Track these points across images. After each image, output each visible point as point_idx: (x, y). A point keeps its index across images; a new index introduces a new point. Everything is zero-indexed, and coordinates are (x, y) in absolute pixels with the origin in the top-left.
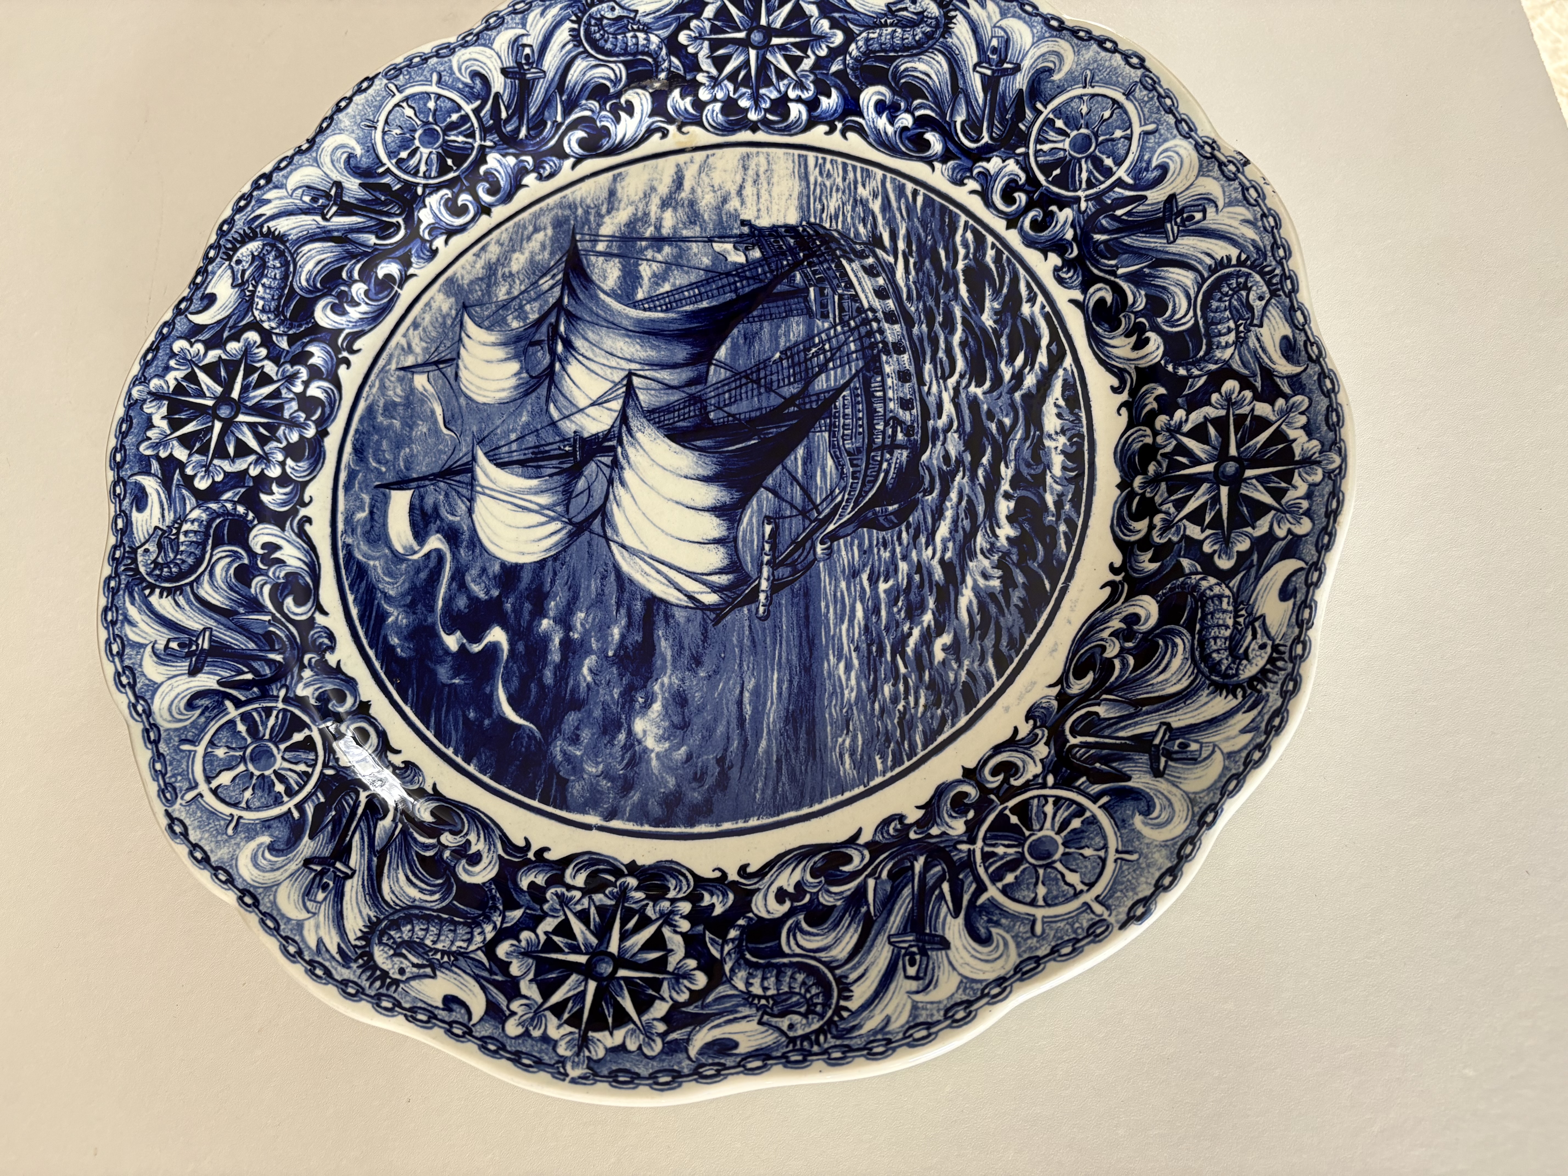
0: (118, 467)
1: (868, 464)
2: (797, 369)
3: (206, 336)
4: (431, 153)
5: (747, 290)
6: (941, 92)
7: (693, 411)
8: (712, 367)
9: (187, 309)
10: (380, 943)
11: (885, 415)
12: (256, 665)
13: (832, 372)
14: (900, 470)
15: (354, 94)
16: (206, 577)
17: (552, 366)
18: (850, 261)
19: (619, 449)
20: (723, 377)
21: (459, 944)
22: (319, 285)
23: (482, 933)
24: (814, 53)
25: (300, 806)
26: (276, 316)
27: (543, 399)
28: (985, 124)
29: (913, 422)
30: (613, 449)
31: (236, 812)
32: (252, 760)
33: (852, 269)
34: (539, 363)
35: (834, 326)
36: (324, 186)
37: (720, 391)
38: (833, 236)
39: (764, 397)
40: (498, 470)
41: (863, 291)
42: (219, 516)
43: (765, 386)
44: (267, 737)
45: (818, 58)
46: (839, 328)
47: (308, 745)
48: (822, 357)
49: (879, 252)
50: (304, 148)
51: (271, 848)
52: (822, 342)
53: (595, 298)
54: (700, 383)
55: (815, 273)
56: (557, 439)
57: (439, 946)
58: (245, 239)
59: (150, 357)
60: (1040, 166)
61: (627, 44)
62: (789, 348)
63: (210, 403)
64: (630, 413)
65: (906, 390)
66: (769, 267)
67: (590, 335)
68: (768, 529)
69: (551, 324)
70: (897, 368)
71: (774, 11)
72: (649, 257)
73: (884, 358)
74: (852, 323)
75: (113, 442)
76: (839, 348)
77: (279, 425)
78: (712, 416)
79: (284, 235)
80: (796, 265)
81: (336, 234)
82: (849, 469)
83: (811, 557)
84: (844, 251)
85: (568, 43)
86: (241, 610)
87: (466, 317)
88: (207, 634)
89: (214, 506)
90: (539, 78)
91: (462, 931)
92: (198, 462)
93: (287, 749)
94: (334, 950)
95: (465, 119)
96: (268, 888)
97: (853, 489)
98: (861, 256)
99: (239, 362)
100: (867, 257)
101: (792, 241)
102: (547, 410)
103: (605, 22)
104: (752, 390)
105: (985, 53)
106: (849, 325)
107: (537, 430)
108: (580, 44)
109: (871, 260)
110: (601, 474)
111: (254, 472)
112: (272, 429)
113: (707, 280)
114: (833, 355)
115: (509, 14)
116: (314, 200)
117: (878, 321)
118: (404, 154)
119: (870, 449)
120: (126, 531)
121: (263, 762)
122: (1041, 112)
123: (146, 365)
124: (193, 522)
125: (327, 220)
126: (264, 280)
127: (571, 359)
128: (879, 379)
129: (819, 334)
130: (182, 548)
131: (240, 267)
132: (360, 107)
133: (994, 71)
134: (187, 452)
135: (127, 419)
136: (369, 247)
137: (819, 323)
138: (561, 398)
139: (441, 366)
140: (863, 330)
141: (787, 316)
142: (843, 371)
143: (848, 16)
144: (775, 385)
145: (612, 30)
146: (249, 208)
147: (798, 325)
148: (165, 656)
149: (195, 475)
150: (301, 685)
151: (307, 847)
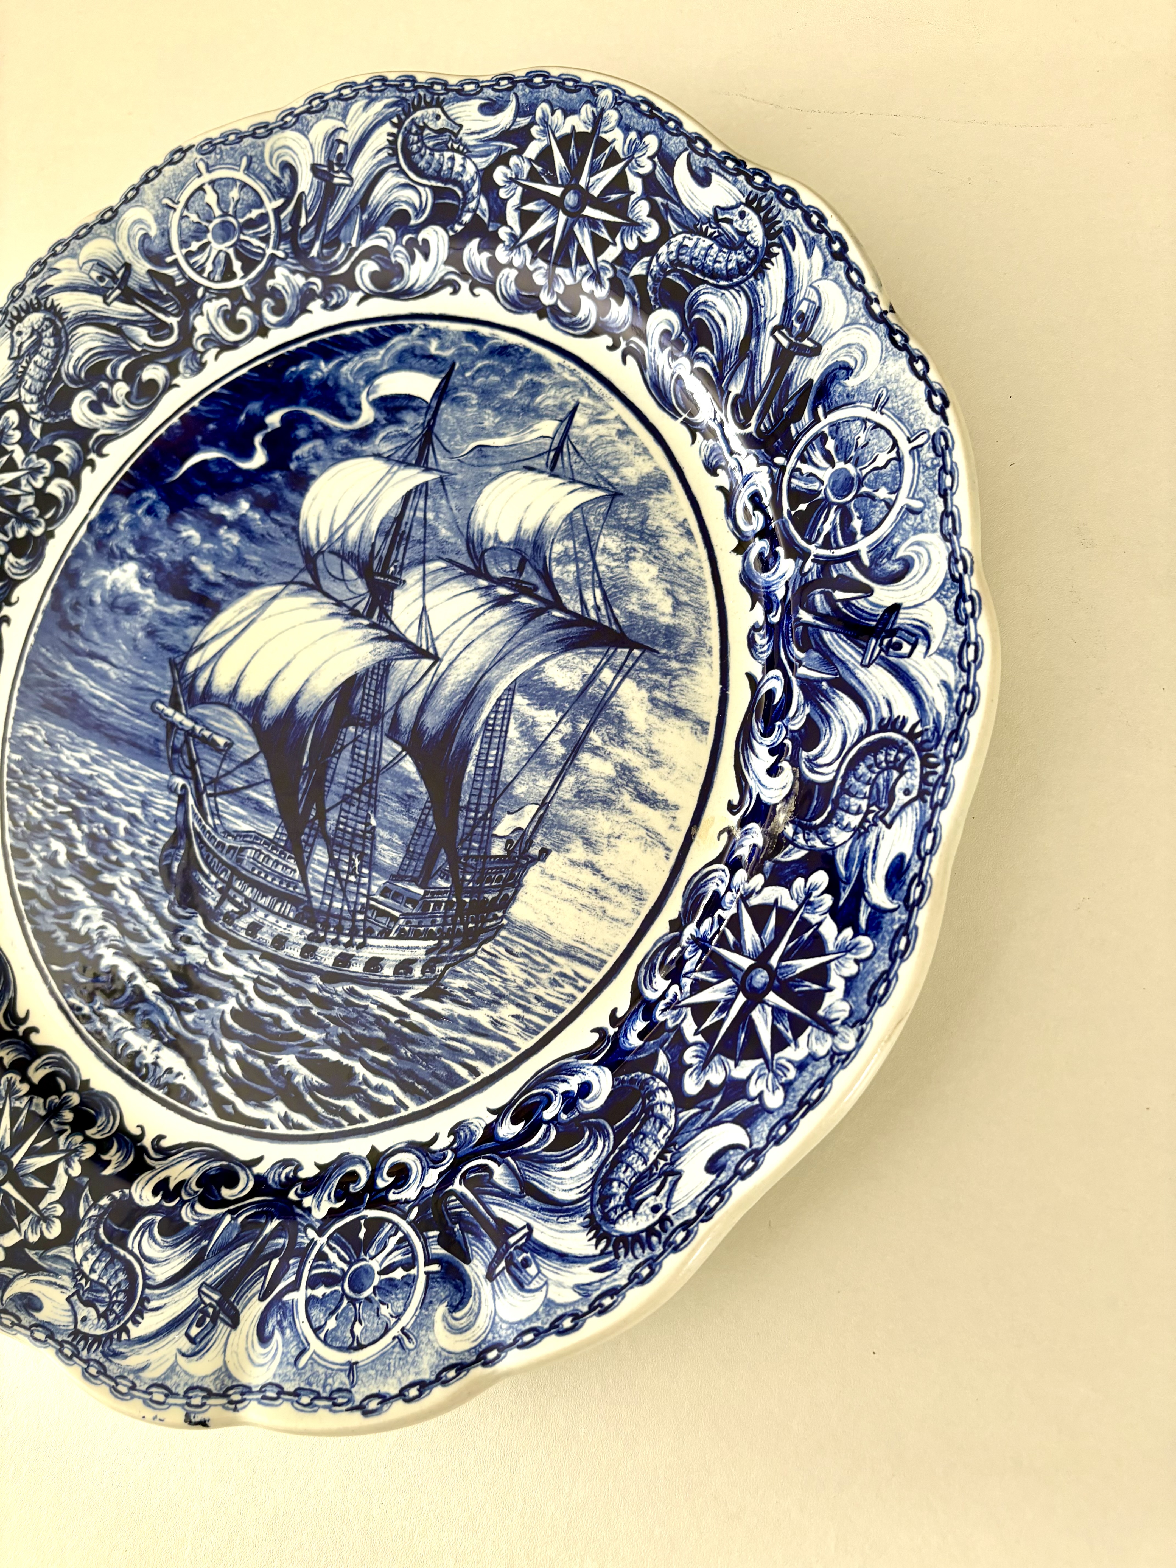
0: (528, 81)
1: (224, 863)
2: (348, 836)
3: (659, 175)
4: (822, 482)
5: (461, 821)
6: (539, 1171)
7: (367, 712)
8: (399, 749)
9: (695, 150)
10: (45, 319)
11: (256, 902)
12: (312, 230)
13: (324, 871)
14: (202, 889)
15: (928, 384)
16: (404, 180)
17: (487, 576)
18: (429, 951)
19: (366, 622)
20: (384, 756)
21: (29, 381)
22: (696, 316)
23: (32, 402)
24: (695, 1044)
25: (175, 263)
26: (671, 262)
27: (454, 557)
28: (471, 1196)
29: (235, 926)
30: (369, 616)
31: (179, 207)
32: (223, 222)
33: (419, 949)
34: (497, 563)
35: (368, 896)
36: (817, 331)
37: (372, 748)
38: (469, 947)
39: (341, 790)
40: (404, 492)
41: (387, 947)
42: (465, 193)
43: (351, 796)
44: (242, 237)
45: (686, 1045)
46: (363, 900)
47: (228, 274)
48: (346, 868)
49: (422, 988)
50: (875, 306)
51: (146, 236)
52: (361, 875)
53: (544, 647)
54: (390, 730)
55: (438, 904)
56: (406, 561)
57: (32, 366)
58: (768, 223)
59: (644, 107)
60: (382, 1221)
61: (854, 796)
62: (373, 838)
63: (583, 183)
64: (397, 645)
65: (266, 936)
66: (473, 857)
67: (502, 629)
68: (221, 741)
69: (536, 588)
70: (291, 939)
71: (774, 1018)
72: (561, 726)
73: (308, 931)
74: (360, 917)
75: (555, 72)
76: (343, 890)
77: (548, 262)
78: (352, 729)
79: (764, 275)
80: (458, 888)
81: (753, 342)
82: (229, 842)
83: (177, 771)
84: (444, 950)
85: (891, 711)
86: (365, 217)
87: (599, 493)
88: (347, 182)
89: (475, 189)
90: (863, 656)
91: (39, 386)
92: (521, 170)
93: (227, 255)
94: (49, 282)
95: (850, 538)
96: (113, 232)
97: (211, 838)
98: (429, 966)
99: (624, 216)
100: (423, 972)
101: (490, 897)
102: (440, 559)
103: (895, 774)
104: (354, 781)
105: (533, 1251)
106: (360, 912)
107: (425, 542)
108: (882, 728)
109: (417, 973)
110: (351, 595)
111: (503, 233)
112: (545, 254)
113: (497, 782)
114: (341, 880)
115: (966, 634)
116: (801, 317)
117: (348, 945)
118: (830, 445)
119: (235, 871)
120: (461, 94)
121: (220, 232)
122: (426, 1264)
123: (635, 104)
124: (463, 166)
125: (772, 333)
126: (716, 248)
127: (484, 600)
128: (291, 915)
129: (370, 876)
130: (437, 155)
131: (736, 217)
132: (907, 391)
133: (509, 1246)
134: (533, 157)
135: (578, 85)
136: (728, 384)
137: (381, 882)
138: (446, 577)
139: (552, 454)
140: (347, 924)
141: (408, 851)
142: (319, 883)
143: (707, 1115)
144: (345, 806)
145: (881, 781)
146: (806, 229)
147: (392, 859)
148: (332, 140)
149: (509, 167)
150: (287, 273)
151: (142, 267)
